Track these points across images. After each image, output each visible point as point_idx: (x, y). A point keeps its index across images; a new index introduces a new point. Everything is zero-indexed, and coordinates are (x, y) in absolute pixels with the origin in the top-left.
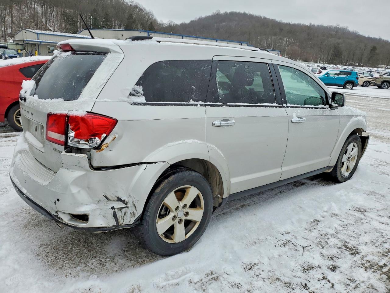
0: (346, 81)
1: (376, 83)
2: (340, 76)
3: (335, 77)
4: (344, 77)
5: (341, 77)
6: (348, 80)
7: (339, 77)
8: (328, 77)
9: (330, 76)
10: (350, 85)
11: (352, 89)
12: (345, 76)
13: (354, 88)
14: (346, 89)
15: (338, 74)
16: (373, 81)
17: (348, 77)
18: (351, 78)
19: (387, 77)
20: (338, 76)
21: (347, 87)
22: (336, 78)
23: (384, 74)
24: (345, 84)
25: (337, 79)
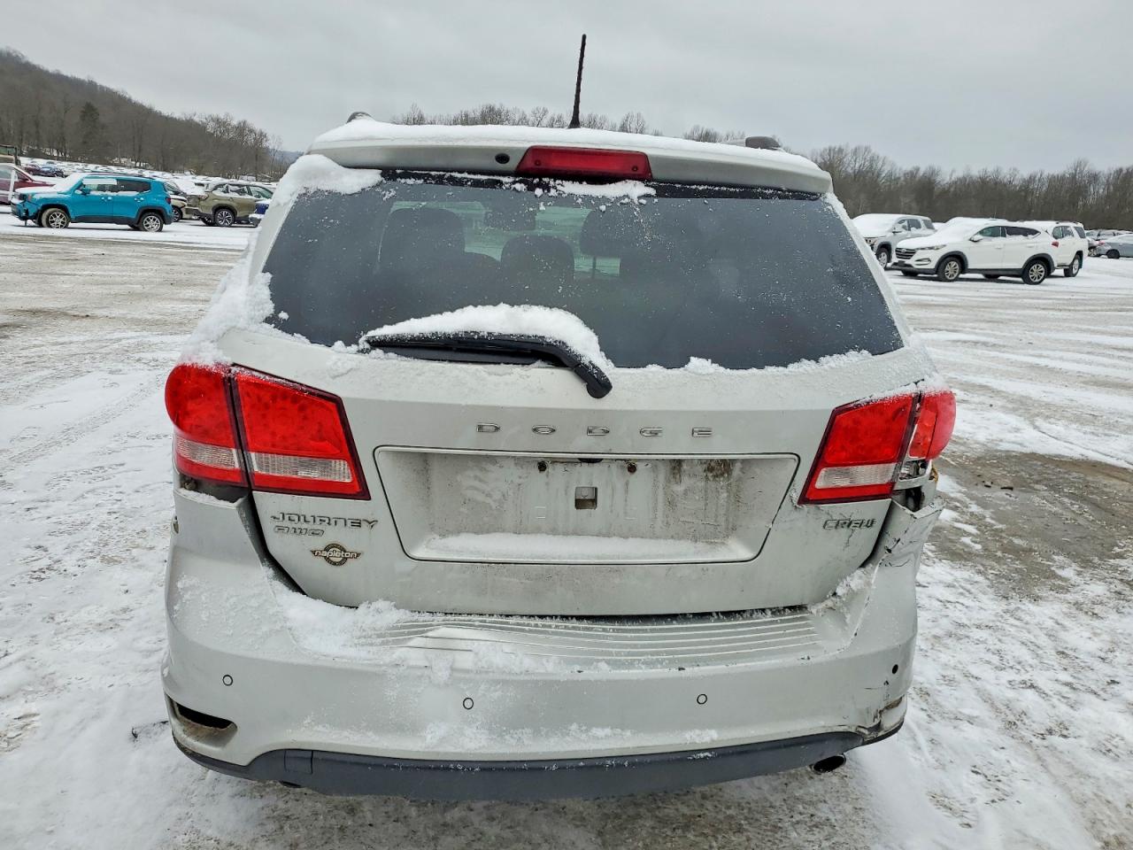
0: (141, 208)
1: (201, 210)
2: (121, 193)
3: (106, 197)
4: (134, 197)
5: (123, 197)
6: (143, 204)
7: (118, 197)
8: (84, 198)
9: (93, 193)
10: (154, 220)
11: (160, 230)
12: (134, 194)
13: (165, 227)
14: (146, 231)
15: (113, 188)
16: (190, 205)
17: (145, 197)
18: (154, 200)
19: (223, 195)
20: (115, 194)
21: (148, 226)
22: (110, 198)
23: (216, 188)
24: (141, 216)
25: (115, 201)
